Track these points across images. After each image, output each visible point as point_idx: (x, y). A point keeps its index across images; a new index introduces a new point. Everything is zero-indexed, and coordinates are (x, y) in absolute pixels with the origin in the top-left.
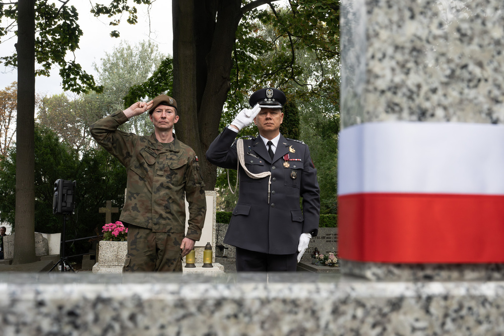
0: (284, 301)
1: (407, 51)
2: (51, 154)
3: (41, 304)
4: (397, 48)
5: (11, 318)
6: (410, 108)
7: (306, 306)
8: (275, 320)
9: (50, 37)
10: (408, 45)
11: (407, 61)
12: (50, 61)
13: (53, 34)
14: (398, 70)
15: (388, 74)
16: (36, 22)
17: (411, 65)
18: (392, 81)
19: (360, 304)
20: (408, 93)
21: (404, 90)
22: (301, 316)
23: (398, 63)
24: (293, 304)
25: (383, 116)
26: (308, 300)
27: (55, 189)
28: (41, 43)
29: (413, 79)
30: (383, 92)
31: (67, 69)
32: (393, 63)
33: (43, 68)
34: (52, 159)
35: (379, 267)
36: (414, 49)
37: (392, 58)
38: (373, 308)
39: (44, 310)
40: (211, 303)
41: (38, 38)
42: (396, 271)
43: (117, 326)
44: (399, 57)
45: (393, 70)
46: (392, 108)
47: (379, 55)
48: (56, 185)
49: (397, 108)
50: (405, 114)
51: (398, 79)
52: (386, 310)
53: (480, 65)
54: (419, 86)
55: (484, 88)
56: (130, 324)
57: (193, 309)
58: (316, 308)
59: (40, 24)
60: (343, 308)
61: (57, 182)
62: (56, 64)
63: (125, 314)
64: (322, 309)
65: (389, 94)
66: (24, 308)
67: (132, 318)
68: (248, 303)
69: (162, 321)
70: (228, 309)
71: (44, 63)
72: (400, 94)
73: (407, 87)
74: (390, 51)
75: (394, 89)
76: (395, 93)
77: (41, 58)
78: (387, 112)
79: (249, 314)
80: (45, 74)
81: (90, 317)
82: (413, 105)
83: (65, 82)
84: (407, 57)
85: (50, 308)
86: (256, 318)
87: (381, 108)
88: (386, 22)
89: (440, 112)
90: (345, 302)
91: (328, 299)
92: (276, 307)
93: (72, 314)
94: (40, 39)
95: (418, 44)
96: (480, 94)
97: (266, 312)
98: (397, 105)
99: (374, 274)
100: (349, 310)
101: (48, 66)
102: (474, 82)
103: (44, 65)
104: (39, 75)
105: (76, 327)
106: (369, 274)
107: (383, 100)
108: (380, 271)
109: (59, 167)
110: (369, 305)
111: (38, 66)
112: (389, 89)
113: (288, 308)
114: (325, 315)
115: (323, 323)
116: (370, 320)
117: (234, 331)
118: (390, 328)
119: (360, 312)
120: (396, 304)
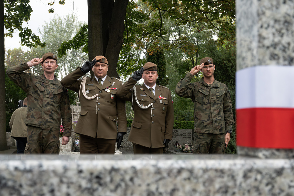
0: (216, 170)
1: (282, 23)
2: (14, 85)
3: (80, 172)
4: (276, 21)
5: (65, 180)
6: (284, 57)
7: (228, 173)
8: (211, 181)
9: (13, 13)
10: (282, 19)
11: (281, 29)
12: (13, 28)
13: (15, 11)
14: (277, 34)
15: (271, 37)
16: (4, 4)
17: (284, 31)
18: (273, 41)
19: (259, 172)
20: (283, 48)
21: (280, 46)
22: (226, 179)
23: (277, 30)
24: (221, 172)
25: (268, 61)
26: (230, 170)
27: (18, 106)
28: (8, 17)
29: (285, 40)
30: (268, 47)
31: (24, 32)
32: (274, 30)
33: (9, 32)
34: (15, 88)
35: (267, 151)
36: (286, 21)
37: (273, 27)
38: (267, 174)
39: (82, 175)
40: (175, 171)
41: (6, 13)
42: (277, 153)
43: (123, 184)
44: (277, 26)
45: (274, 34)
46: (273, 57)
47: (265, 26)
48: (19, 104)
49: (276, 57)
50: (281, 60)
51: (277, 39)
52: (274, 175)
54: (289, 44)
56: (130, 183)
57: (165, 175)
58: (234, 174)
59: (7, 5)
60: (249, 174)
61: (19, 101)
62: (17, 29)
63: (127, 178)
64: (238, 175)
65: (272, 49)
66: (72, 174)
67: (132, 179)
68: (196, 171)
69: (148, 181)
70: (185, 175)
71: (9, 29)
72: (278, 49)
73: (282, 44)
74: (272, 23)
75: (275, 45)
76: (275, 48)
77: (7, 26)
78: (270, 59)
79: (196, 178)
80: (10, 36)
81: (108, 179)
82: (286, 55)
83: (22, 41)
84: (282, 26)
85: (86, 174)
86: (201, 180)
87: (267, 57)
88: (269, 5)
90: (250, 170)
91: (240, 169)
92: (212, 174)
93: (98, 177)
94: (7, 14)
95: (288, 19)
97: (206, 176)
98: (276, 55)
99: (264, 155)
100: (253, 175)
101: (12, 31)
103: (9, 30)
104: (7, 36)
105: (101, 185)
106: (260, 154)
107: (268, 53)
108: (267, 153)
109: (19, 92)
110: (264, 172)
111: (6, 31)
112: (272, 46)
113: (219, 174)
114: (240, 178)
115: (238, 183)
116: (265, 181)
117: (188, 187)
118: (276, 186)
119: (259, 177)
120: (280, 172)
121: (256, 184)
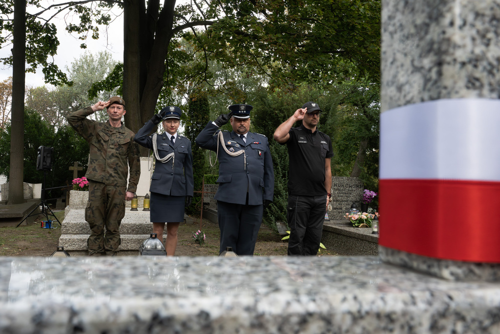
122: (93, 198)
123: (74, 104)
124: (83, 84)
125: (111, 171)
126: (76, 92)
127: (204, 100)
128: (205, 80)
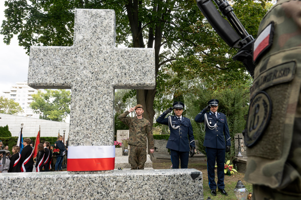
3: (9, 179)
5: (4, 182)
8: (46, 181)
10: (76, 132)
14: (74, 136)
15: (72, 137)
18: (73, 139)
20: (76, 141)
22: (51, 181)
25: (71, 145)
29: (77, 138)
36: (77, 132)
37: (73, 134)
39: (9, 180)
43: (20, 183)
44: (74, 134)
46: (73, 143)
47: (71, 134)
50: (75, 144)
53: (90, 134)
54: (78, 139)
55: (91, 138)
56: (23, 182)
57: (33, 180)
63: (22, 181)
66: (6, 180)
67: (23, 181)
69: (27, 182)
70: (38, 180)
74: (73, 133)
79: (42, 181)
81: (16, 181)
82: (77, 143)
85: (10, 180)
86: (43, 181)
88: (72, 128)
89: (82, 144)
92: (47, 179)
93: (13, 181)
95: (78, 131)
96: (90, 140)
97: (45, 180)
102: (89, 137)
105: (14, 183)
114: (55, 181)
115: (54, 182)
116: (63, 181)
117: (39, 183)
118: (66, 182)
119: (61, 180)
120: (68, 178)
121: (60, 182)
122: (132, 152)
123: (119, 103)
124: (122, 92)
125: (139, 140)
126: (119, 96)
127: (181, 96)
128: (180, 86)
